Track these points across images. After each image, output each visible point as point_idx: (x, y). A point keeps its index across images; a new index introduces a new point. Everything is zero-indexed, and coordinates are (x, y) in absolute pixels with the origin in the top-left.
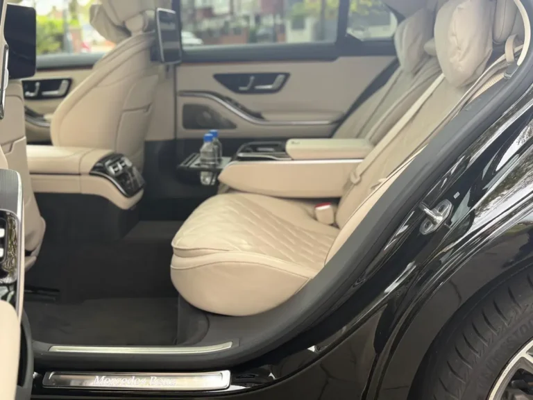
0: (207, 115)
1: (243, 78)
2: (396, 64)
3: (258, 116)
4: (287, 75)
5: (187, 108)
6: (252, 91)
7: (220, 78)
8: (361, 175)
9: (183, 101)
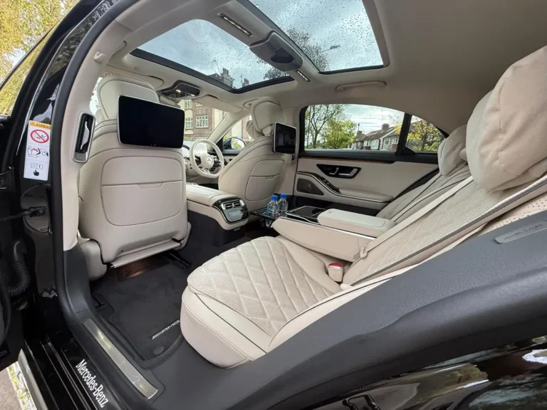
0: (309, 186)
1: (333, 168)
2: (437, 171)
3: (337, 190)
4: (359, 169)
5: (300, 180)
6: (337, 176)
7: (320, 166)
8: (368, 252)
9: (299, 176)
